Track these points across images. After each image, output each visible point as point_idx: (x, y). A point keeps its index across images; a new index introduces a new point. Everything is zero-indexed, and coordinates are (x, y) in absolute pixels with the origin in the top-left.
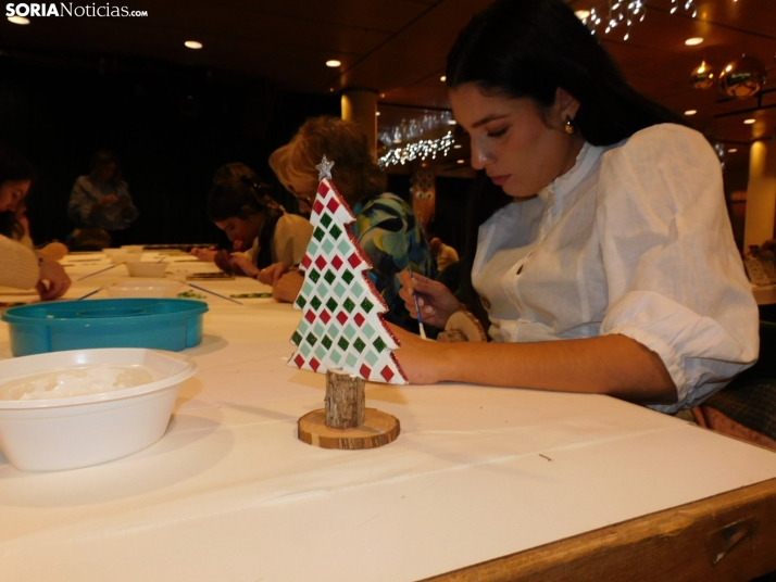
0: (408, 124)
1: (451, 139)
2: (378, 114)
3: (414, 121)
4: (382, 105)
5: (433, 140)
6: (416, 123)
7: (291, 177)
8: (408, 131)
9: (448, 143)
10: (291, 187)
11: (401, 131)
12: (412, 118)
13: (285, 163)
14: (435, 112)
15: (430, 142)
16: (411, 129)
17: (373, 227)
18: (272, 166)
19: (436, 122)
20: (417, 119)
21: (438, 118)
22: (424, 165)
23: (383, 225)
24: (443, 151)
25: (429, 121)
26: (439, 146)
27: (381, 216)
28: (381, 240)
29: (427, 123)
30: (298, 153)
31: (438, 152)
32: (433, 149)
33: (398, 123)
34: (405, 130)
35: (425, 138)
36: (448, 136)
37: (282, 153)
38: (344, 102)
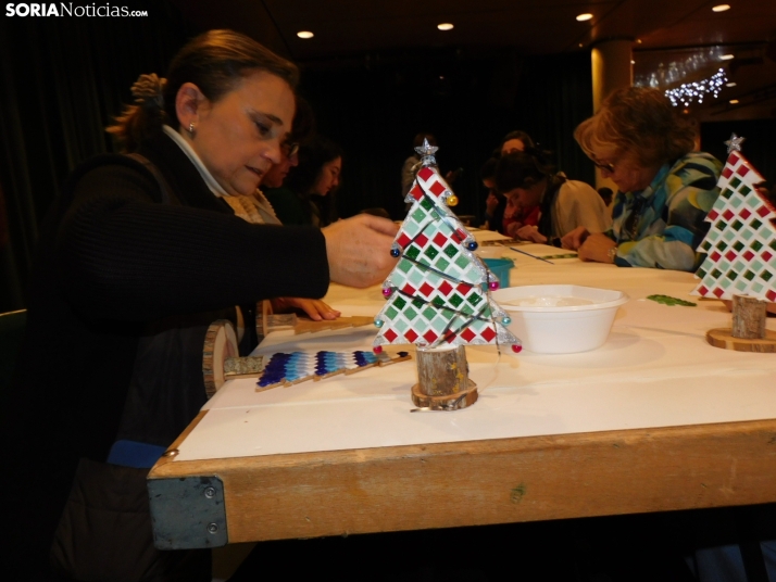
0: (666, 68)
1: (722, 78)
2: (633, 62)
3: (674, 64)
4: (637, 51)
5: (698, 82)
6: (677, 66)
7: (595, 146)
8: (667, 76)
9: (719, 83)
10: (593, 155)
11: (658, 78)
12: (673, 61)
13: (590, 135)
14: (702, 49)
15: (695, 84)
16: (671, 73)
17: (686, 186)
18: (576, 137)
19: (704, 61)
20: (677, 60)
21: (706, 54)
22: (686, 111)
23: (696, 184)
24: (712, 93)
25: (695, 61)
26: (707, 86)
27: (695, 175)
28: (696, 199)
29: (691, 64)
30: (603, 124)
31: (705, 94)
32: (699, 92)
33: (654, 69)
34: (663, 75)
35: (687, 81)
36: (719, 75)
37: (586, 126)
38: (595, 56)
